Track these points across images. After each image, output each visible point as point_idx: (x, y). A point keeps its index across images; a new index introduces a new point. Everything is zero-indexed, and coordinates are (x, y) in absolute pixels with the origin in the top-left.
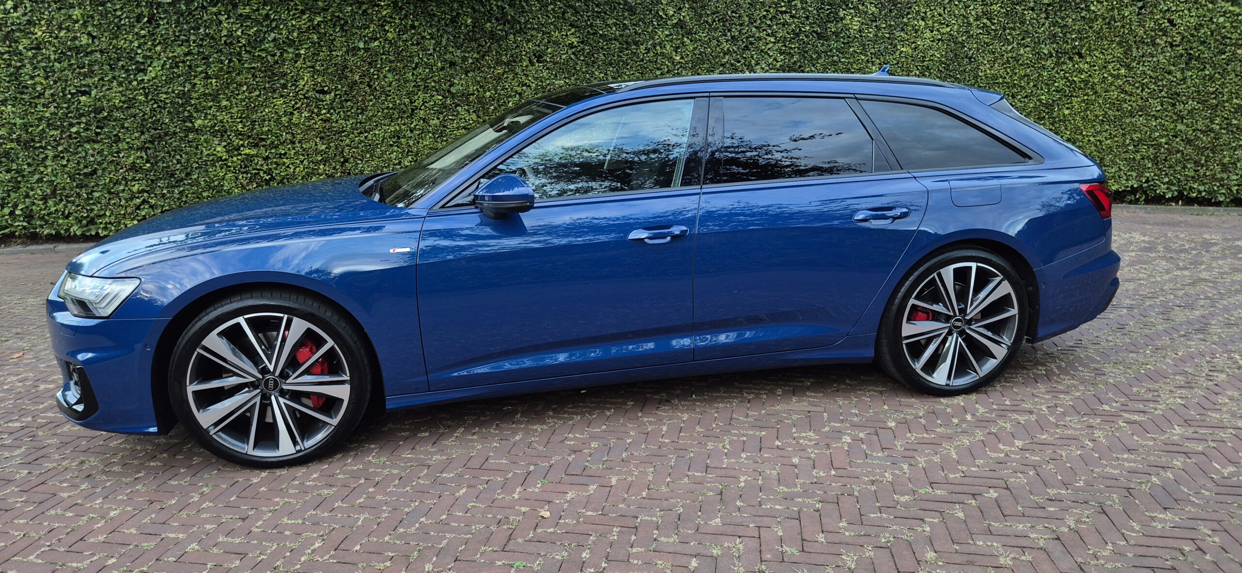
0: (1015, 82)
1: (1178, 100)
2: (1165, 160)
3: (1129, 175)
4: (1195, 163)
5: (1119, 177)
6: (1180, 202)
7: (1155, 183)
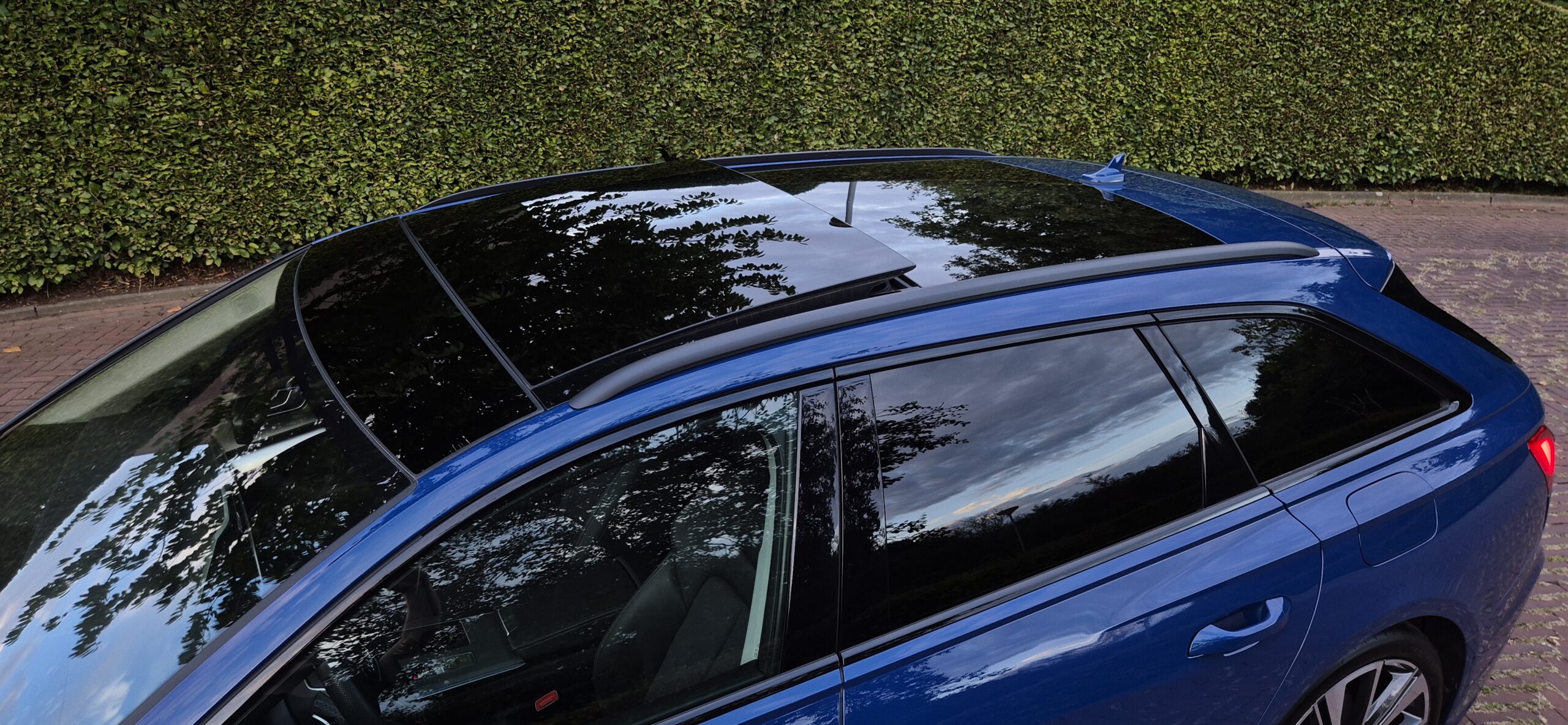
0: (1098, 15)
1: (1302, 44)
2: (1280, 129)
3: (1236, 150)
4: (1315, 133)
5: (1223, 153)
6: (1293, 185)
7: (1266, 161)
